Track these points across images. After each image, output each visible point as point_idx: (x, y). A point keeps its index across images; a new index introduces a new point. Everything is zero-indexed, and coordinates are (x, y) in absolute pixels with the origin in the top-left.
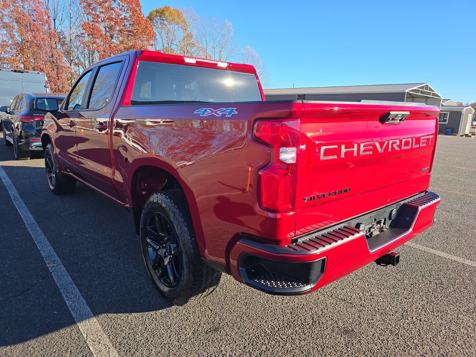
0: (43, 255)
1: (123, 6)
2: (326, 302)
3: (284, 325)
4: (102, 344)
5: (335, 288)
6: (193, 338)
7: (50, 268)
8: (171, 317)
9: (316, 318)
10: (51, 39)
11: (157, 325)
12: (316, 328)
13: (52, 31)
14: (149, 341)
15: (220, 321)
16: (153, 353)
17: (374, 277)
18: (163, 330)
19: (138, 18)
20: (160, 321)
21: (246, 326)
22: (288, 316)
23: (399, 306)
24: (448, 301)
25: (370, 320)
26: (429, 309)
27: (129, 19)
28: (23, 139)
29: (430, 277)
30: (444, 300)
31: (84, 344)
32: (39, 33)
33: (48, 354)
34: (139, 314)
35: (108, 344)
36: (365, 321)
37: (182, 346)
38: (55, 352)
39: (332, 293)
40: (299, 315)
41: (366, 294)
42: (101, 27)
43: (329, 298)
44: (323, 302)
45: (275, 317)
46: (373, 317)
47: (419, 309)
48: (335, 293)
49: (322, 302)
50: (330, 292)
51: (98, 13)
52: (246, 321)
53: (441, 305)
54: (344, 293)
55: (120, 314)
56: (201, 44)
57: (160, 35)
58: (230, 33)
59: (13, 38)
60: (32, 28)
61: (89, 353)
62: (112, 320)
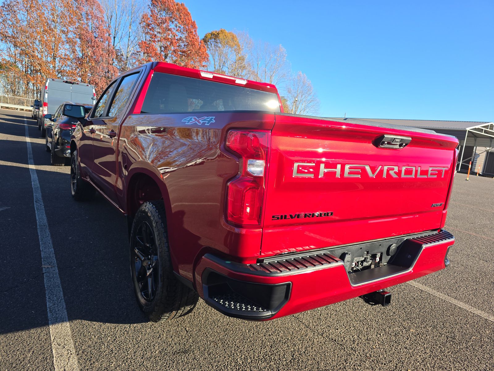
0: (42, 256)
1: (179, 27)
2: (313, 340)
3: (259, 358)
4: (66, 349)
5: (329, 326)
6: (159, 357)
7: (44, 269)
8: (144, 333)
9: (297, 355)
10: (109, 55)
11: (127, 339)
12: (294, 365)
13: (110, 48)
14: (113, 353)
15: (193, 344)
16: (112, 366)
17: (377, 321)
18: (131, 344)
19: (192, 40)
20: (131, 335)
21: (218, 353)
22: (266, 349)
23: (396, 355)
24: (455, 358)
25: (357, 366)
26: (429, 363)
27: (184, 40)
28: (59, 145)
29: (442, 329)
30: (451, 356)
31: (49, 346)
32: (99, 50)
33: (11, 350)
34: (113, 325)
35: (72, 350)
36: (351, 366)
37: (144, 363)
38: (18, 350)
39: (324, 332)
40: (279, 350)
41: (362, 338)
42: (157, 46)
43: (318, 336)
44: (311, 340)
45: (252, 348)
46: (362, 363)
47: (418, 362)
48: (327, 331)
49: (309, 340)
50: (322, 330)
51: (156, 33)
52: (220, 347)
53: (446, 361)
54: (337, 333)
55: (94, 323)
56: (252, 68)
57: (213, 57)
58: (283, 58)
59: (74, 52)
60: (93, 44)
61: (50, 356)
62: (84, 327)
